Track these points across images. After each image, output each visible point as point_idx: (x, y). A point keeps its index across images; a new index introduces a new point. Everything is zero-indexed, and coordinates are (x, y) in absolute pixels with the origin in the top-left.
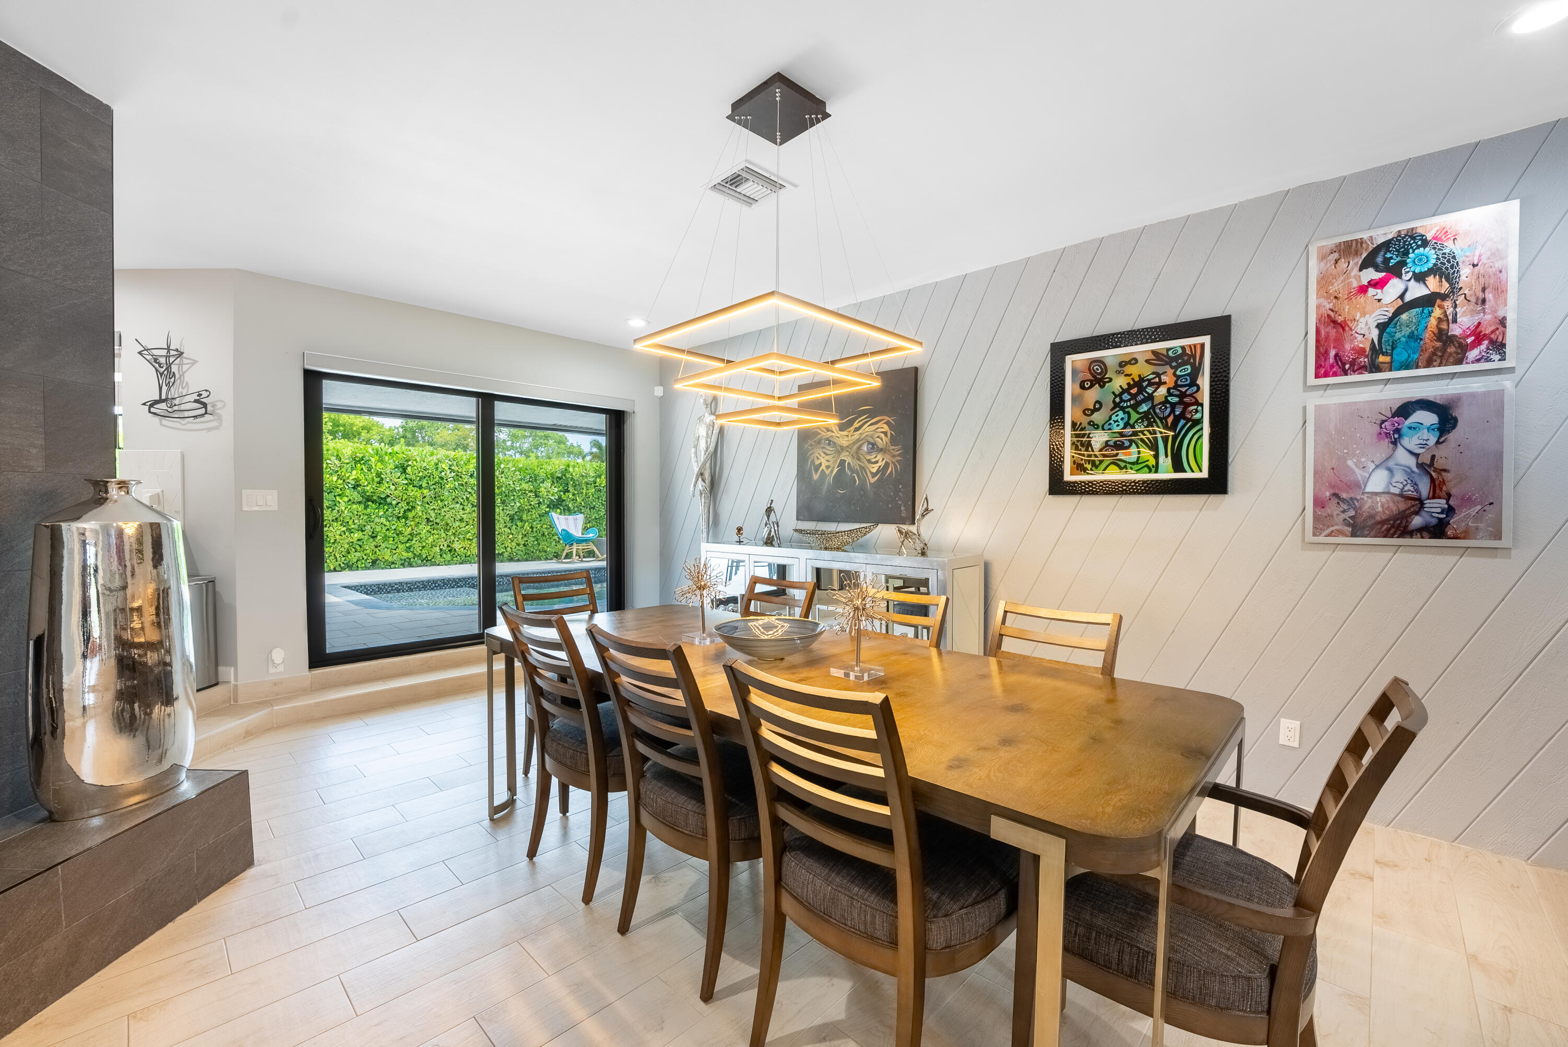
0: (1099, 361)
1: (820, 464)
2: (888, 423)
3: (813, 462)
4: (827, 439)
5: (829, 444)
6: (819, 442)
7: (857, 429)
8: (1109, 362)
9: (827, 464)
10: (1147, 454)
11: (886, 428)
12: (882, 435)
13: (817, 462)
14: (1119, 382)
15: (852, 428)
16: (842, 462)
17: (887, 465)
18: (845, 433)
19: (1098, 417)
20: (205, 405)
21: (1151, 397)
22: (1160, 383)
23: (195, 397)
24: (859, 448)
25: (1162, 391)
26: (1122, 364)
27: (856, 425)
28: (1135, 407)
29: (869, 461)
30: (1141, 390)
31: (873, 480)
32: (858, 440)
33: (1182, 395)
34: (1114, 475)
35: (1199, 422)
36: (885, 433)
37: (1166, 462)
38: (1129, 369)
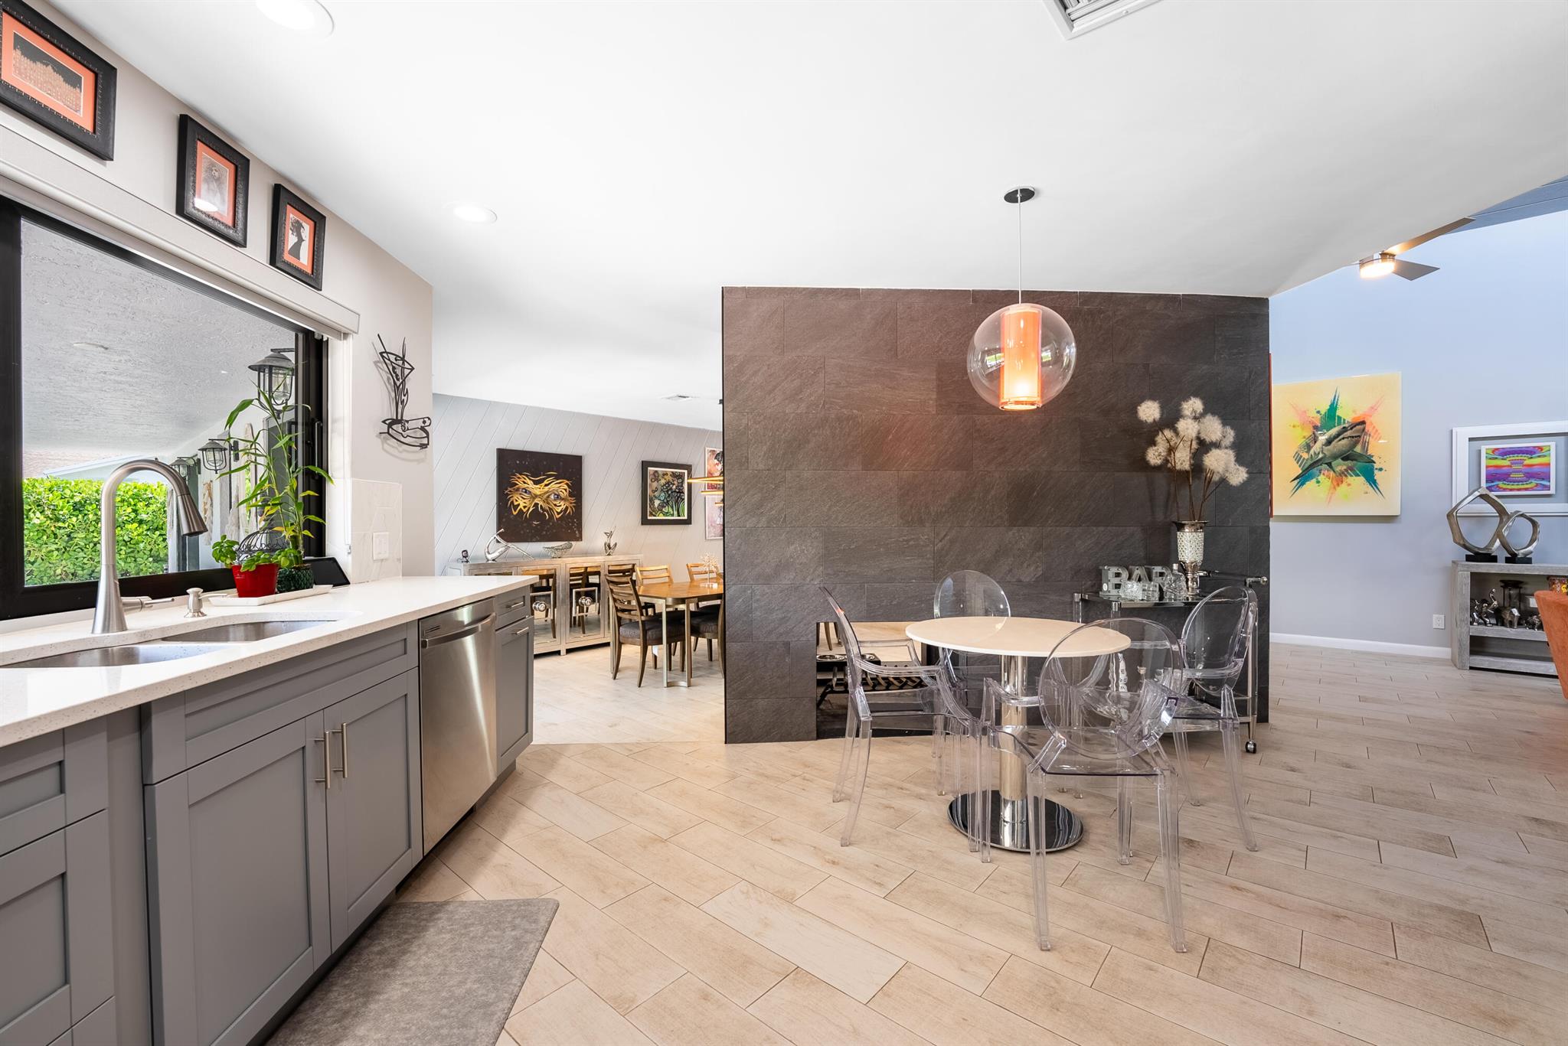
0: (656, 471)
1: (519, 505)
2: (567, 484)
3: (512, 502)
4: (524, 489)
5: (526, 492)
6: (518, 490)
7: (546, 485)
8: (660, 473)
9: (525, 505)
10: (670, 510)
11: (566, 487)
12: (564, 491)
13: (516, 503)
14: (663, 481)
15: (543, 484)
16: (536, 505)
17: (567, 508)
18: (538, 486)
19: (656, 494)
20: (427, 433)
21: (671, 489)
22: (674, 484)
23: (420, 424)
24: (548, 497)
25: (674, 487)
26: (664, 475)
27: (546, 482)
28: (667, 491)
29: (555, 505)
30: (669, 485)
31: (558, 516)
32: (547, 492)
33: (679, 489)
34: (661, 517)
35: (684, 499)
36: (566, 490)
37: (675, 513)
38: (666, 477)
